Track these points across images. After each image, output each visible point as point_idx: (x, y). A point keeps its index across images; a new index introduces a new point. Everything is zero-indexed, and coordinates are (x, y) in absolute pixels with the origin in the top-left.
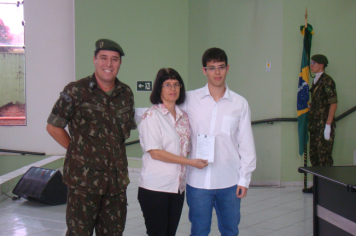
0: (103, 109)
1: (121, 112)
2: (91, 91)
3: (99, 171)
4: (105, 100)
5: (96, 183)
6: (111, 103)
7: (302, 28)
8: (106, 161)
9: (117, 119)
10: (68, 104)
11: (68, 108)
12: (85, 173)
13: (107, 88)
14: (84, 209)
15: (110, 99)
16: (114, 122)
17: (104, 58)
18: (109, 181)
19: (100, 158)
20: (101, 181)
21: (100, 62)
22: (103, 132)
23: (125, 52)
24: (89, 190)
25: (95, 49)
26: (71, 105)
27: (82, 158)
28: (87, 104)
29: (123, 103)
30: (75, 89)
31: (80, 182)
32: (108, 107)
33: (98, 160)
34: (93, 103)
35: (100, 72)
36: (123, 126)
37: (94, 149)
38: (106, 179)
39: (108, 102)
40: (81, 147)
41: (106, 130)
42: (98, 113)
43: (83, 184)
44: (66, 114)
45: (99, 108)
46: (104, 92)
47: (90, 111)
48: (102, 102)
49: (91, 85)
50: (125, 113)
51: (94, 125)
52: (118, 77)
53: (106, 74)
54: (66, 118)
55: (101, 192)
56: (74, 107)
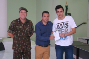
0: (22, 28)
1: (27, 28)
2: (18, 22)
3: (21, 45)
4: (22, 25)
5: (20, 49)
6: (24, 26)
7: (65, 6)
8: (23, 42)
9: (26, 31)
10: (12, 26)
11: (12, 27)
12: (17, 46)
13: (23, 22)
14: (17, 57)
15: (24, 25)
16: (25, 31)
17: (22, 12)
18: (24, 48)
19: (21, 42)
20: (22, 48)
21: (21, 14)
22: (22, 35)
23: (28, 11)
24: (18, 51)
25: (19, 10)
26: (13, 27)
27: (16, 41)
28: (17, 26)
29: (28, 26)
30: (14, 22)
31: (15, 48)
32: (23, 27)
33: (20, 42)
34: (19, 26)
35: (21, 17)
36: (28, 32)
37: (19, 39)
38: (23, 48)
39: (23, 25)
40: (16, 38)
41: (23, 34)
42: (20, 29)
43: (16, 49)
44: (12, 29)
45: (20, 27)
46: (22, 23)
47: (18, 28)
48: (21, 26)
49: (19, 21)
50: (29, 29)
51: (19, 32)
52: (26, 18)
53: (23, 17)
54: (12, 30)
55: (22, 51)
56: (14, 27)
